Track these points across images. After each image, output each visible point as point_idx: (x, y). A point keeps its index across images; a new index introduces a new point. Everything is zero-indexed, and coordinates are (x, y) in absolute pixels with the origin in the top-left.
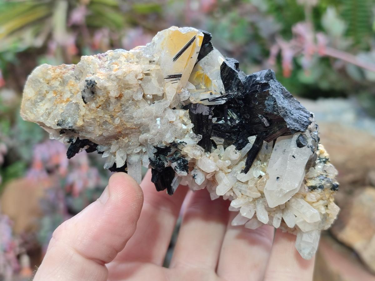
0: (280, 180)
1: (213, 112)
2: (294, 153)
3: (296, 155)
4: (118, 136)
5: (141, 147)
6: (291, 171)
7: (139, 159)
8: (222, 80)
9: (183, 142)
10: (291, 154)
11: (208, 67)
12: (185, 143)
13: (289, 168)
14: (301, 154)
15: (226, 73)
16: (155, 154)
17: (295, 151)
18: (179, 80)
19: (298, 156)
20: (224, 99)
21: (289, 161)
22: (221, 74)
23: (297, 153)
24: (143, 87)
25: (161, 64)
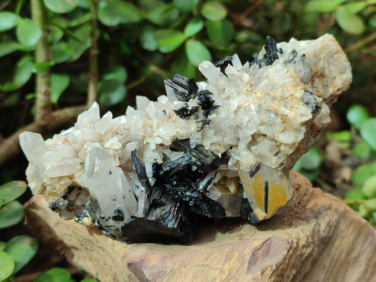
0: (108, 173)
1: (201, 173)
2: (117, 202)
3: (114, 203)
4: (253, 88)
5: (227, 96)
6: (106, 188)
7: (219, 86)
8: (215, 201)
9: (201, 130)
10: (118, 199)
11: (232, 200)
12: (199, 131)
13: (110, 188)
14: (110, 207)
15: (217, 209)
16: (214, 101)
17: (117, 205)
18: (249, 171)
19: (111, 204)
20: (202, 190)
21: (115, 193)
22: (220, 205)
23: (114, 204)
24: (272, 141)
25: (273, 171)
